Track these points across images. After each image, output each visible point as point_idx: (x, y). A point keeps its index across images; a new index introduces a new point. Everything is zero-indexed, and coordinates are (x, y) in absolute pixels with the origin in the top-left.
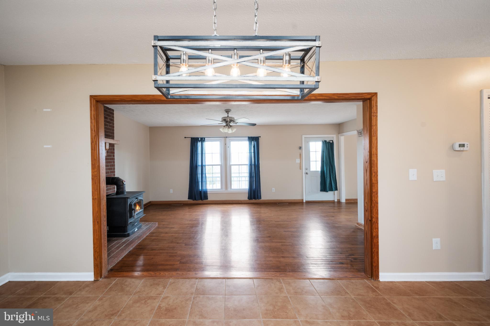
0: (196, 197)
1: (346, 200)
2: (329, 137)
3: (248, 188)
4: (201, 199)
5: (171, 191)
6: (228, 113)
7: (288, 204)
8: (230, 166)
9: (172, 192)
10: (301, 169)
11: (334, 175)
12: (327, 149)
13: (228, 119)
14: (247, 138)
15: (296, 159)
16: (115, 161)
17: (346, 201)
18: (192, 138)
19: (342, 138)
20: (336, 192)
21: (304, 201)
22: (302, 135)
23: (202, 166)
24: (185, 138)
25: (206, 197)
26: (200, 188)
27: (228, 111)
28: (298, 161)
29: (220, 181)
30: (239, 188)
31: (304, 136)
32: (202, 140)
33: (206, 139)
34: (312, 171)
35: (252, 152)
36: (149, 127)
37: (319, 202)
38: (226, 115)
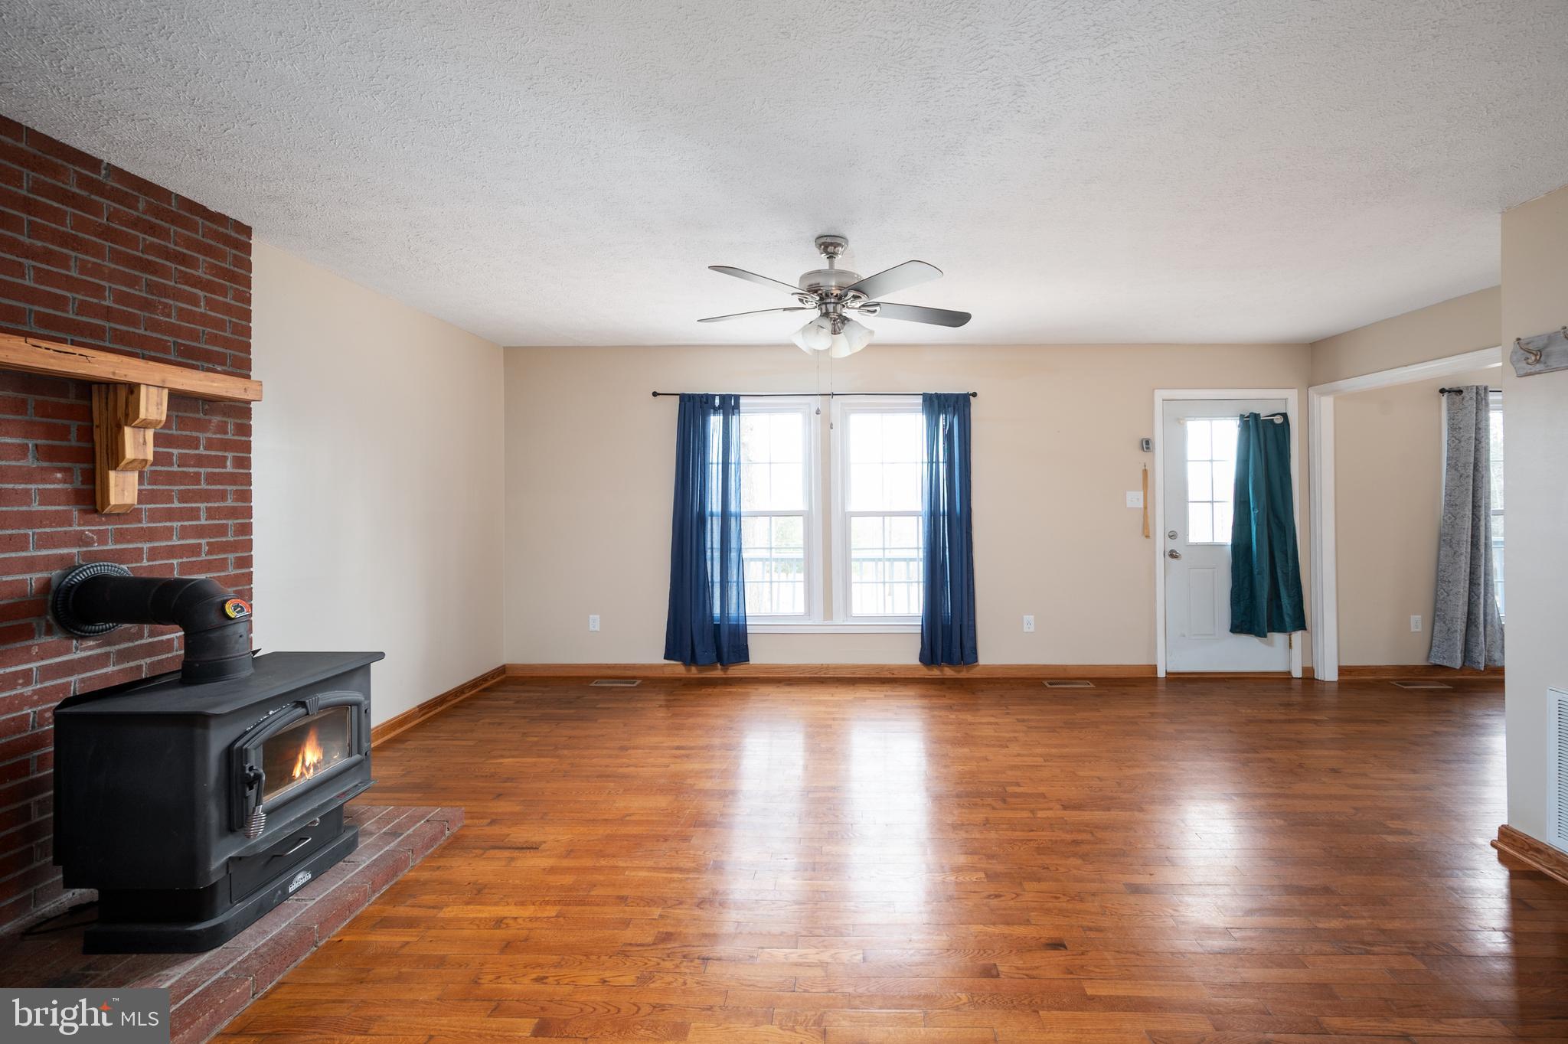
0: (698, 651)
1: (1342, 670)
2: (1268, 400)
3: (921, 612)
4: (720, 659)
5: (595, 622)
6: (831, 256)
7: (1092, 686)
8: (847, 517)
9: (597, 628)
10: (1147, 537)
11: (1290, 564)
12: (1261, 451)
13: (833, 284)
14: (921, 401)
15: (1128, 493)
16: (254, 488)
17: (1342, 678)
18: (684, 394)
19: (1324, 406)
20: (1297, 636)
21: (1161, 674)
22: (1154, 390)
23: (725, 515)
24: (655, 394)
25: (741, 653)
26: (717, 611)
27: (831, 244)
28: (1134, 499)
29: (802, 584)
30: (881, 612)
31: (1160, 395)
32: (729, 405)
33: (742, 400)
34: (1197, 545)
35: (941, 459)
36: (504, 348)
37: (1223, 679)
38: (821, 262)
